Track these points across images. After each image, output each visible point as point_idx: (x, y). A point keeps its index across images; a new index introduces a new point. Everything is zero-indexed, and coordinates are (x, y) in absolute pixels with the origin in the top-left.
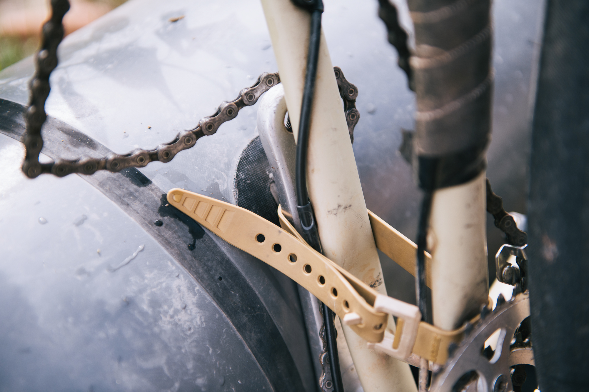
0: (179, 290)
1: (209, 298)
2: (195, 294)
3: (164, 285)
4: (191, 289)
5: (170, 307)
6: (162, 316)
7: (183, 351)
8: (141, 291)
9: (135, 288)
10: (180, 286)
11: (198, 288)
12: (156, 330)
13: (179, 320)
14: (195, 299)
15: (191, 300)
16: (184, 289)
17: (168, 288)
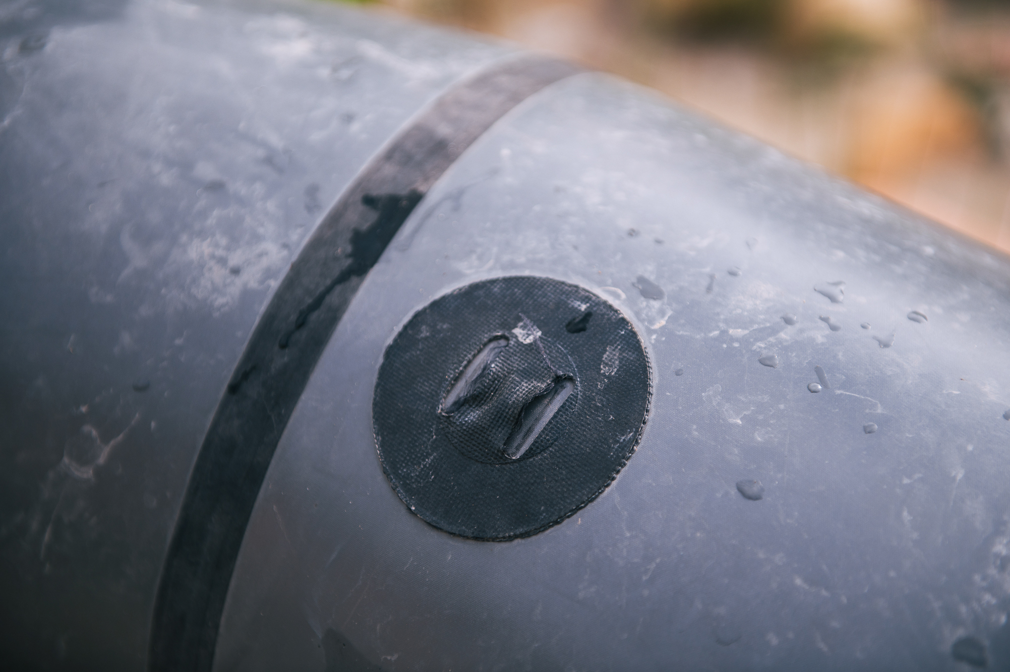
0: (260, 255)
1: (262, 308)
2: (262, 282)
3: (261, 230)
4: (269, 273)
5: (228, 248)
6: (209, 240)
7: (163, 291)
8: (242, 202)
9: (243, 191)
10: (266, 254)
11: (275, 284)
12: (184, 238)
13: (210, 269)
14: (253, 284)
15: (251, 278)
16: (265, 262)
17: (257, 238)
